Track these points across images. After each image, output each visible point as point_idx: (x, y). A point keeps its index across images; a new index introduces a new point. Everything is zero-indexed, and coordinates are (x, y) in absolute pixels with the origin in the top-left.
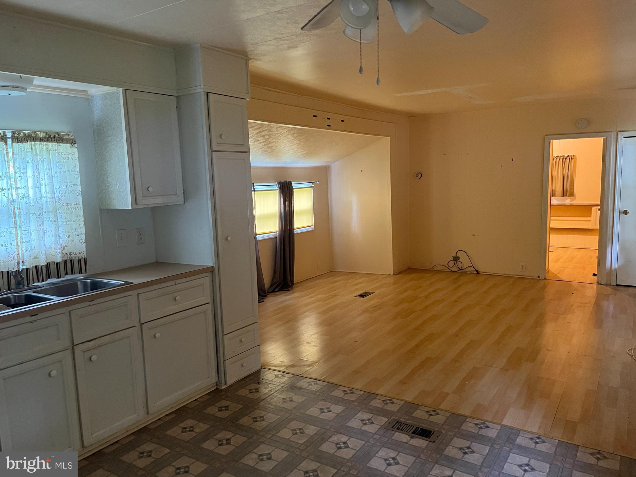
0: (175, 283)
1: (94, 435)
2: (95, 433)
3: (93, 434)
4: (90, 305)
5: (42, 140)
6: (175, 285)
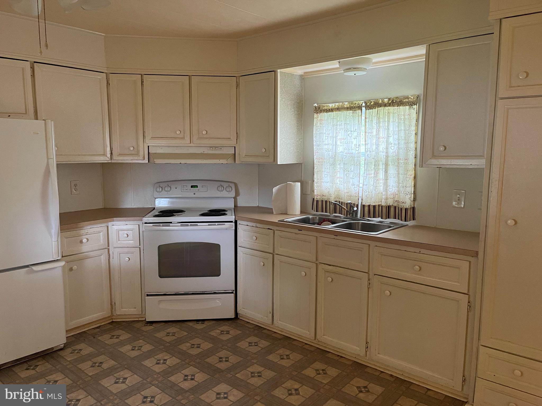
0: (420, 252)
1: (325, 337)
2: (326, 336)
3: (325, 335)
4: (334, 239)
5: (385, 105)
6: (420, 253)
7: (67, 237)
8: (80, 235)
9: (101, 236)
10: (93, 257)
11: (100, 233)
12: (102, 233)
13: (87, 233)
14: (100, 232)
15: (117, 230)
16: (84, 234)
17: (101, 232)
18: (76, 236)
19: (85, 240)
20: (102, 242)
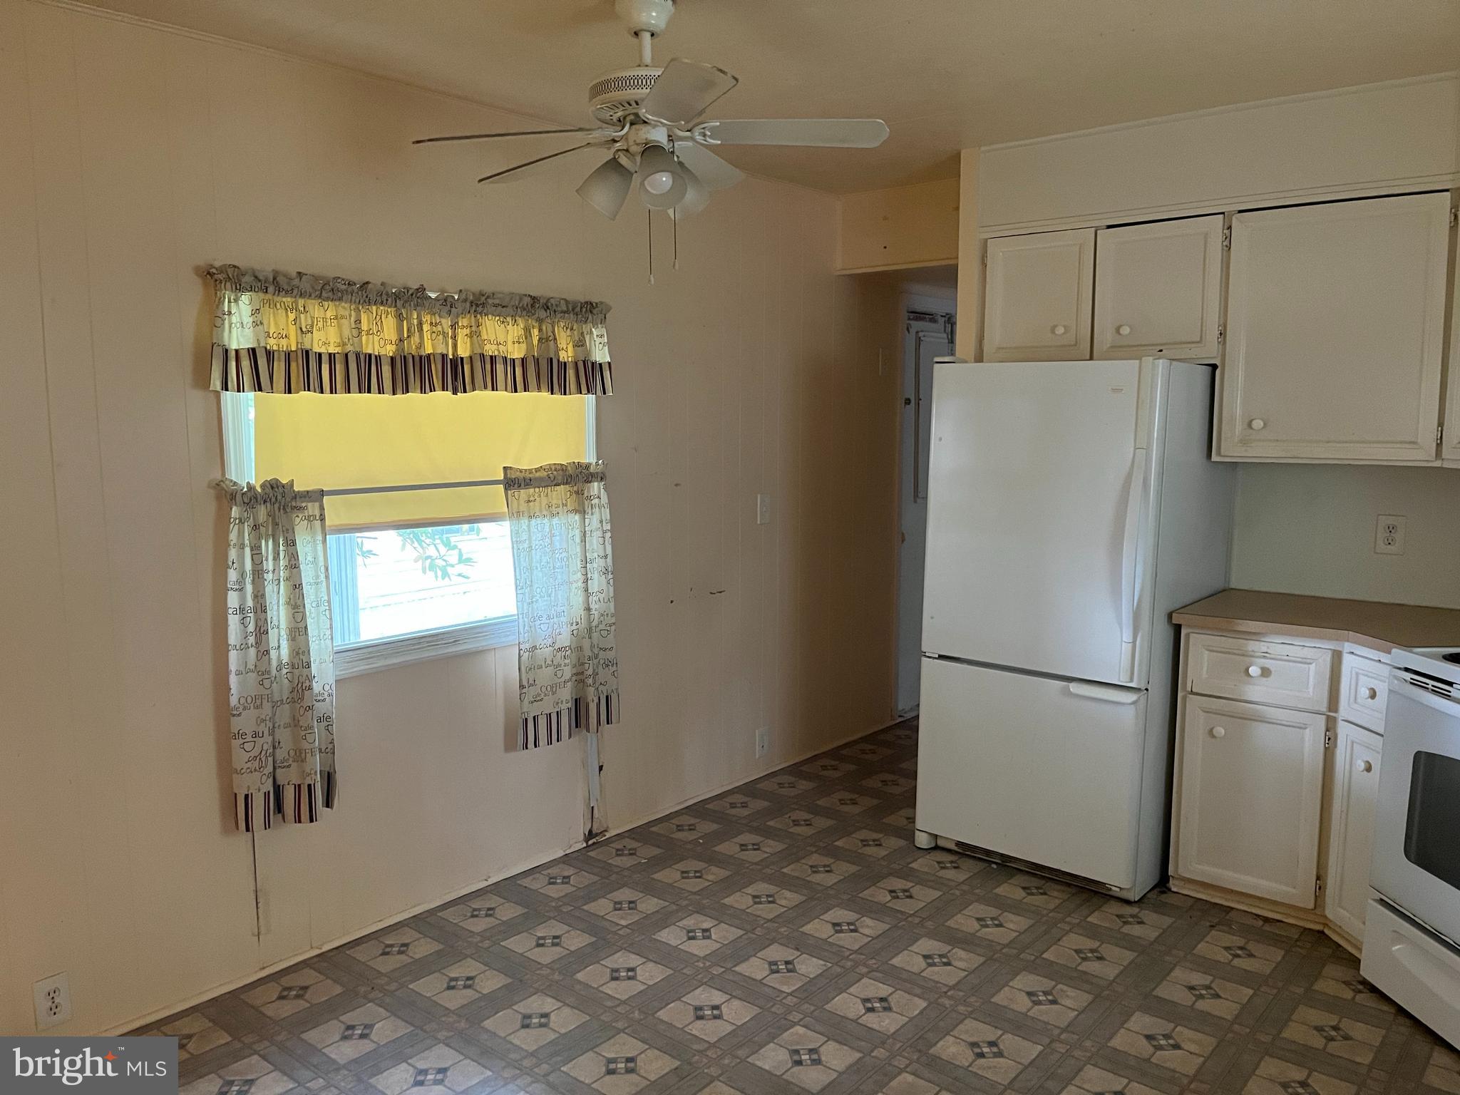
7: (1211, 648)
8: (1245, 654)
9: (1312, 674)
10: (1277, 724)
11: (1310, 666)
12: (1314, 664)
13: (1267, 653)
14: (1308, 661)
15: (1354, 669)
16: (1257, 654)
17: (1311, 661)
18: (1234, 654)
19: (1254, 671)
20: (1311, 690)
